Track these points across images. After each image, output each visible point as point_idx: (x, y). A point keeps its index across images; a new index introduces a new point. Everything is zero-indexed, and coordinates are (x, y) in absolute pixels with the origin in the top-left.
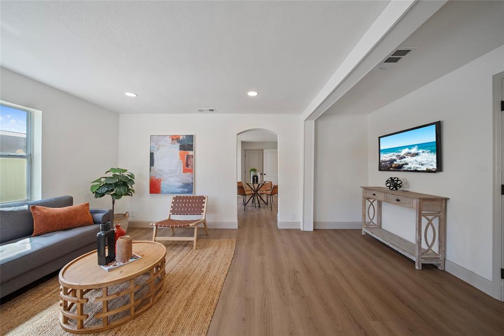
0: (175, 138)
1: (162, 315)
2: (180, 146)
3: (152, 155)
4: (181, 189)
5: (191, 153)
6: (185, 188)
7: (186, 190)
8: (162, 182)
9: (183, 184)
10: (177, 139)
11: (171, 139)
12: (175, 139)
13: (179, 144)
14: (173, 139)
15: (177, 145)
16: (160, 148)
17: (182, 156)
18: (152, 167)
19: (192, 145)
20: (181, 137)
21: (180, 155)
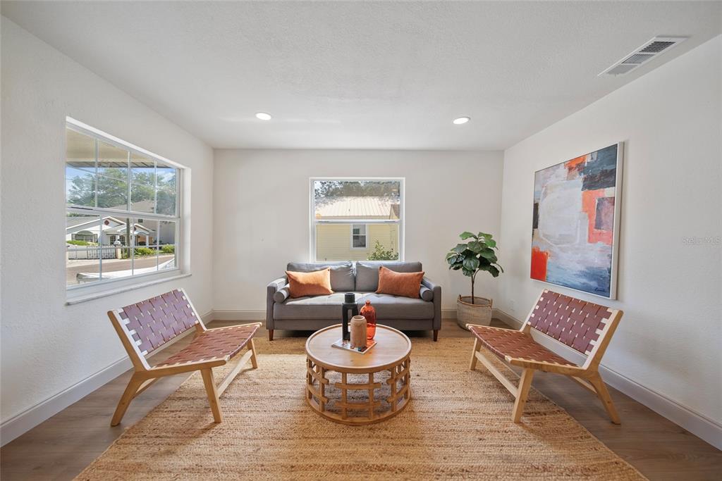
0: (574, 166)
1: (323, 441)
2: (585, 179)
3: (536, 206)
4: (584, 280)
5: (609, 192)
6: (591, 280)
7: (594, 284)
8: (549, 260)
9: (587, 268)
10: (578, 165)
11: (567, 170)
12: (576, 166)
13: (583, 176)
14: (570, 169)
15: (579, 179)
16: (548, 191)
17: (586, 204)
18: (535, 230)
19: (613, 172)
20: (588, 159)
21: (584, 200)
